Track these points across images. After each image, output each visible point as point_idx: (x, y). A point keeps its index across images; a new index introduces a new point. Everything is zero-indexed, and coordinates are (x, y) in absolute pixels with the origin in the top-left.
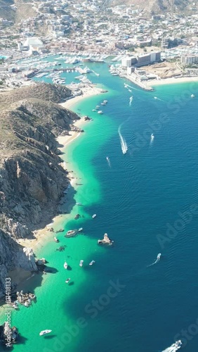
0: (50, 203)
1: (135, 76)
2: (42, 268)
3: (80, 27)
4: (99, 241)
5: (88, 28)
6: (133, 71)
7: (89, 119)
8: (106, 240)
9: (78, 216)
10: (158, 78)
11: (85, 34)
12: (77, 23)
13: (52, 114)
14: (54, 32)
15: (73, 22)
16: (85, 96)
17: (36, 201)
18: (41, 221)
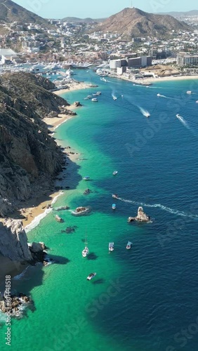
0: (43, 178)
1: (128, 75)
2: (39, 256)
3: (57, 45)
4: (130, 218)
5: (65, 46)
6: (124, 71)
7: (81, 105)
8: (141, 216)
9: (89, 191)
10: (154, 76)
11: (63, 50)
12: (53, 42)
13: (35, 93)
14: (29, 48)
15: (49, 41)
16: (71, 89)
17: (22, 169)
18: (30, 198)
